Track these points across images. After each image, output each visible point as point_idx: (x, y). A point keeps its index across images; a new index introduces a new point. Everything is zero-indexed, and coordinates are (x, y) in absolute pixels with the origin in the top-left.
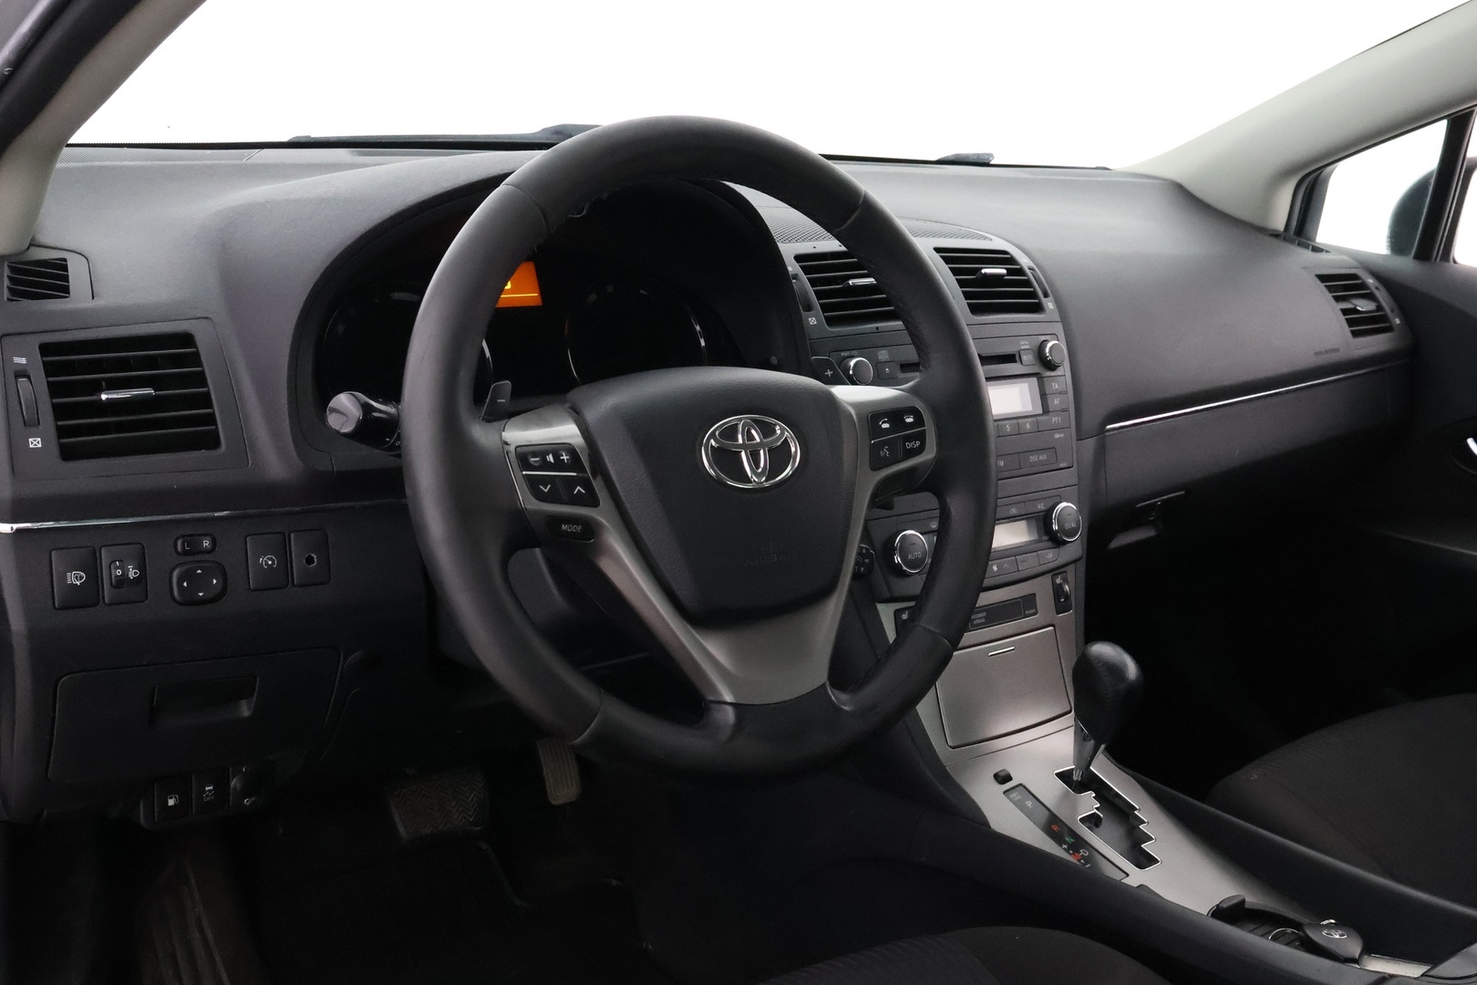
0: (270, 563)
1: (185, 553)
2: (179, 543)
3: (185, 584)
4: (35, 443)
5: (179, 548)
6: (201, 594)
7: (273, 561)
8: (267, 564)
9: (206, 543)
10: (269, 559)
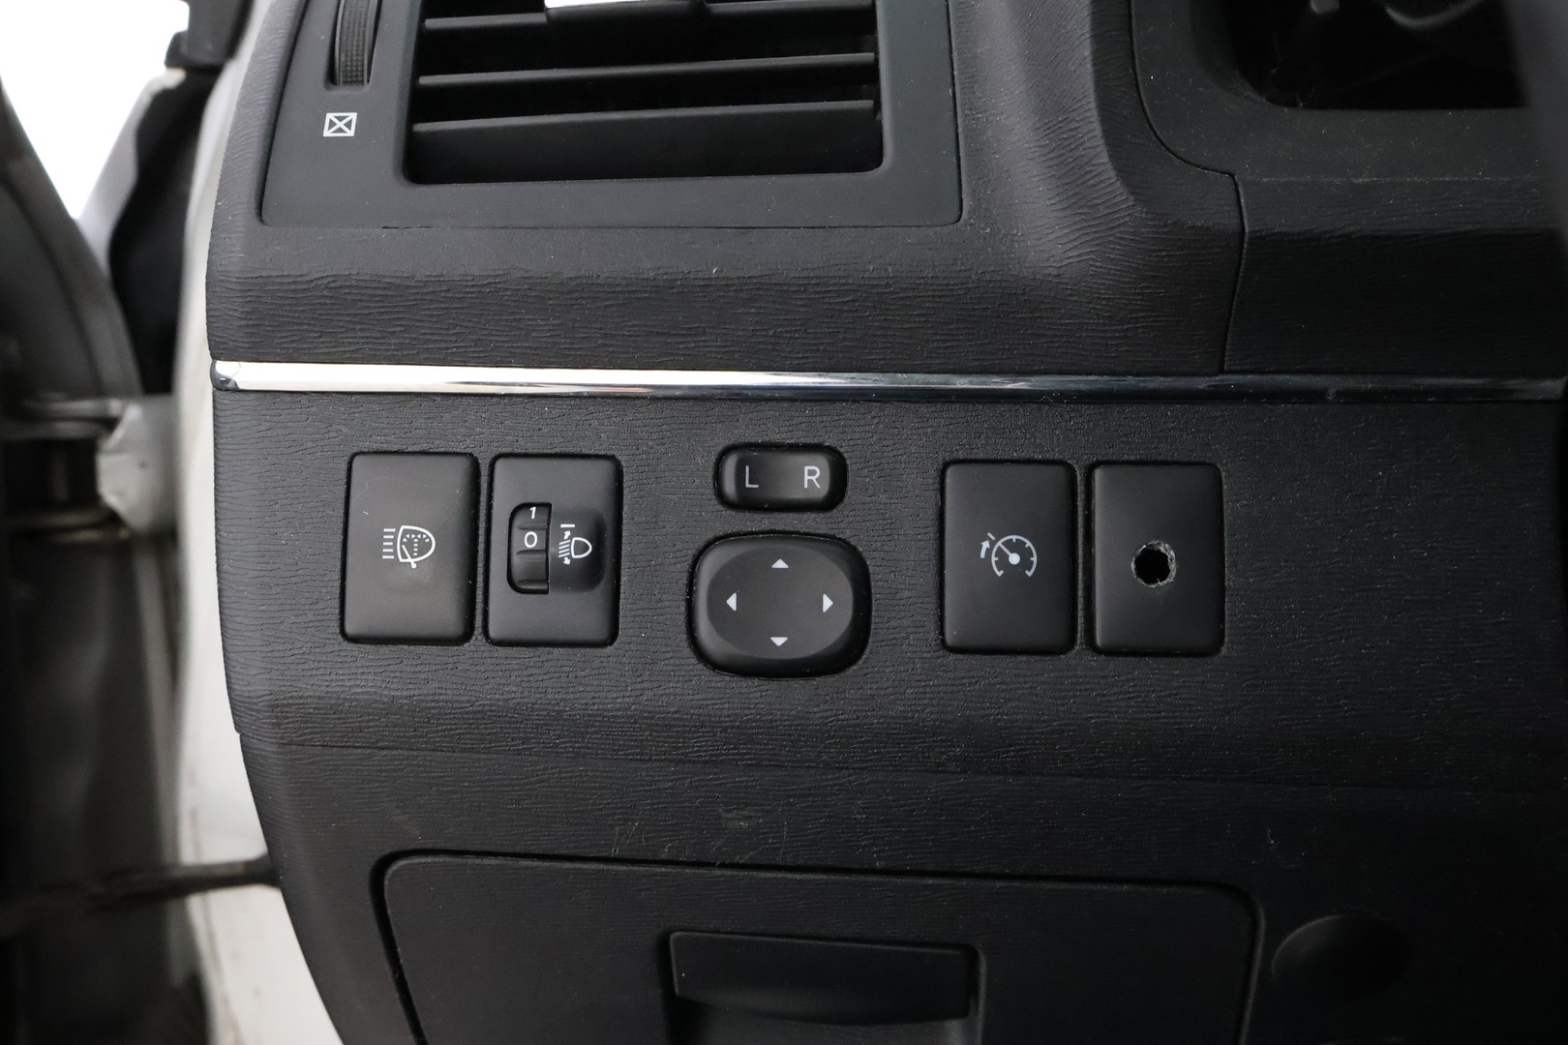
0: (1014, 559)
1: (746, 503)
2: (730, 465)
3: (732, 602)
4: (340, 124)
5: (730, 488)
6: (779, 641)
7: (1025, 555)
8: (1003, 561)
9: (813, 476)
10: (1015, 547)
